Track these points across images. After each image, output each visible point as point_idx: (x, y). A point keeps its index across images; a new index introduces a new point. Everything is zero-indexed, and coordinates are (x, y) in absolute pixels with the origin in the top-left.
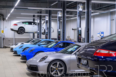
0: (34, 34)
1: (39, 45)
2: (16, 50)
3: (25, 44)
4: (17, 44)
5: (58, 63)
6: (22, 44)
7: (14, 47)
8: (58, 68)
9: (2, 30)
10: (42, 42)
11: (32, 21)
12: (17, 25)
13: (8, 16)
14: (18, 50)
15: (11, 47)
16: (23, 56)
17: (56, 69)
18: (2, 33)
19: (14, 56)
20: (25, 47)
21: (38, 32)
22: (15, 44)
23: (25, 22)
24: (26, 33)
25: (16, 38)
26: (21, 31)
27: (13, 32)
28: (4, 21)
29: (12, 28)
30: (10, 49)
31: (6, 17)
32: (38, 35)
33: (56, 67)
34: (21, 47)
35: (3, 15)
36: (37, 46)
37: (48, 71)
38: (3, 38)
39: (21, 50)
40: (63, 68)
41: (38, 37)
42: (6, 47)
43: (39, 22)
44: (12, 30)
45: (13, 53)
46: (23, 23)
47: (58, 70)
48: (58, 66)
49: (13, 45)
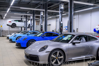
0: (21, 28)
1: (28, 35)
2: (11, 38)
3: (17, 34)
4: (11, 34)
5: (58, 52)
6: (15, 34)
7: (9, 36)
8: (58, 57)
9: (1, 25)
10: (30, 33)
11: (21, 20)
12: (11, 22)
13: (5, 16)
14: (12, 38)
15: (7, 36)
16: (18, 43)
17: (56, 58)
18: (1, 27)
19: (9, 42)
20: (18, 36)
21: (25, 26)
22: (10, 34)
23: (16, 20)
24: (17, 27)
25: (10, 30)
26: (14, 26)
27: (8, 26)
28: (2, 19)
29: (8, 24)
30: (7, 37)
31: (4, 16)
32: (25, 28)
33: (56, 57)
34: (15, 36)
35: (2, 16)
36: (26, 35)
37: (49, 60)
38: (2, 31)
39: (15, 38)
40: (62, 57)
41: (25, 30)
42: (4, 36)
43: (25, 20)
44: (8, 25)
45: (9, 40)
46: (15, 21)
47: (58, 59)
48: (58, 56)
49: (8, 35)
